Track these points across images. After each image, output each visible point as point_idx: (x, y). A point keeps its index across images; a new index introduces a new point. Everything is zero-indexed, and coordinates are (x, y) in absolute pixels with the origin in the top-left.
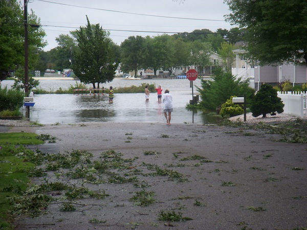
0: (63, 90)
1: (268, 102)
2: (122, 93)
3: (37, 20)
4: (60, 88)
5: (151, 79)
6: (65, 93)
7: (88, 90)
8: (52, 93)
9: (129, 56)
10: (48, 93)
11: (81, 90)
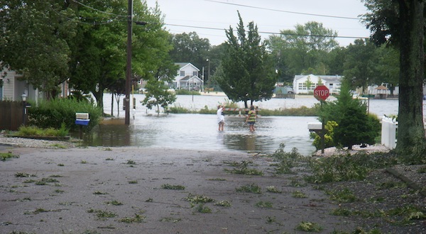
0: (210, 109)
1: (353, 129)
2: (286, 115)
3: (161, 17)
4: (206, 106)
5: (385, 99)
6: (211, 113)
7: (237, 110)
8: (195, 112)
9: (356, 67)
10: (190, 112)
11: (232, 110)
